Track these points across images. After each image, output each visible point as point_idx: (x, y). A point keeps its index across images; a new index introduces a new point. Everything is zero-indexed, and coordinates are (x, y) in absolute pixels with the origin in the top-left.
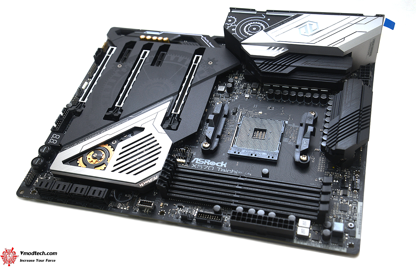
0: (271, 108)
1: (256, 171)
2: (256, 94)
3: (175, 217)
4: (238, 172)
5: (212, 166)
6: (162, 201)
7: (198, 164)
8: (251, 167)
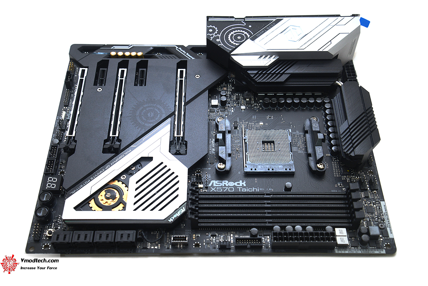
0: (270, 118)
1: (277, 186)
2: (251, 104)
3: (212, 247)
4: (259, 189)
5: (232, 187)
6: (193, 233)
7: (217, 187)
8: (270, 182)
